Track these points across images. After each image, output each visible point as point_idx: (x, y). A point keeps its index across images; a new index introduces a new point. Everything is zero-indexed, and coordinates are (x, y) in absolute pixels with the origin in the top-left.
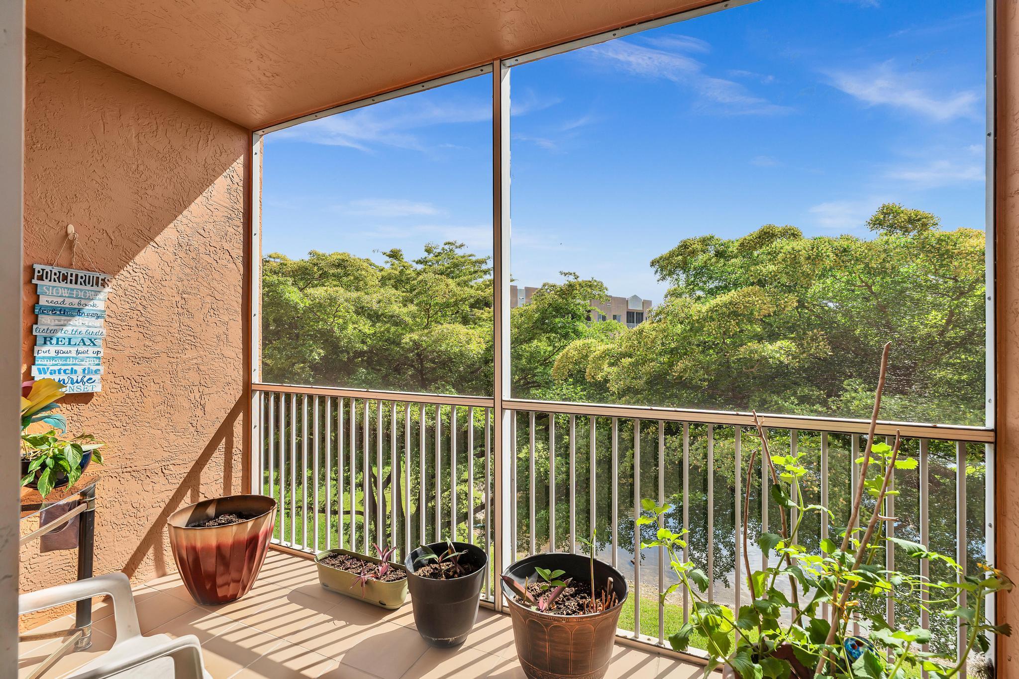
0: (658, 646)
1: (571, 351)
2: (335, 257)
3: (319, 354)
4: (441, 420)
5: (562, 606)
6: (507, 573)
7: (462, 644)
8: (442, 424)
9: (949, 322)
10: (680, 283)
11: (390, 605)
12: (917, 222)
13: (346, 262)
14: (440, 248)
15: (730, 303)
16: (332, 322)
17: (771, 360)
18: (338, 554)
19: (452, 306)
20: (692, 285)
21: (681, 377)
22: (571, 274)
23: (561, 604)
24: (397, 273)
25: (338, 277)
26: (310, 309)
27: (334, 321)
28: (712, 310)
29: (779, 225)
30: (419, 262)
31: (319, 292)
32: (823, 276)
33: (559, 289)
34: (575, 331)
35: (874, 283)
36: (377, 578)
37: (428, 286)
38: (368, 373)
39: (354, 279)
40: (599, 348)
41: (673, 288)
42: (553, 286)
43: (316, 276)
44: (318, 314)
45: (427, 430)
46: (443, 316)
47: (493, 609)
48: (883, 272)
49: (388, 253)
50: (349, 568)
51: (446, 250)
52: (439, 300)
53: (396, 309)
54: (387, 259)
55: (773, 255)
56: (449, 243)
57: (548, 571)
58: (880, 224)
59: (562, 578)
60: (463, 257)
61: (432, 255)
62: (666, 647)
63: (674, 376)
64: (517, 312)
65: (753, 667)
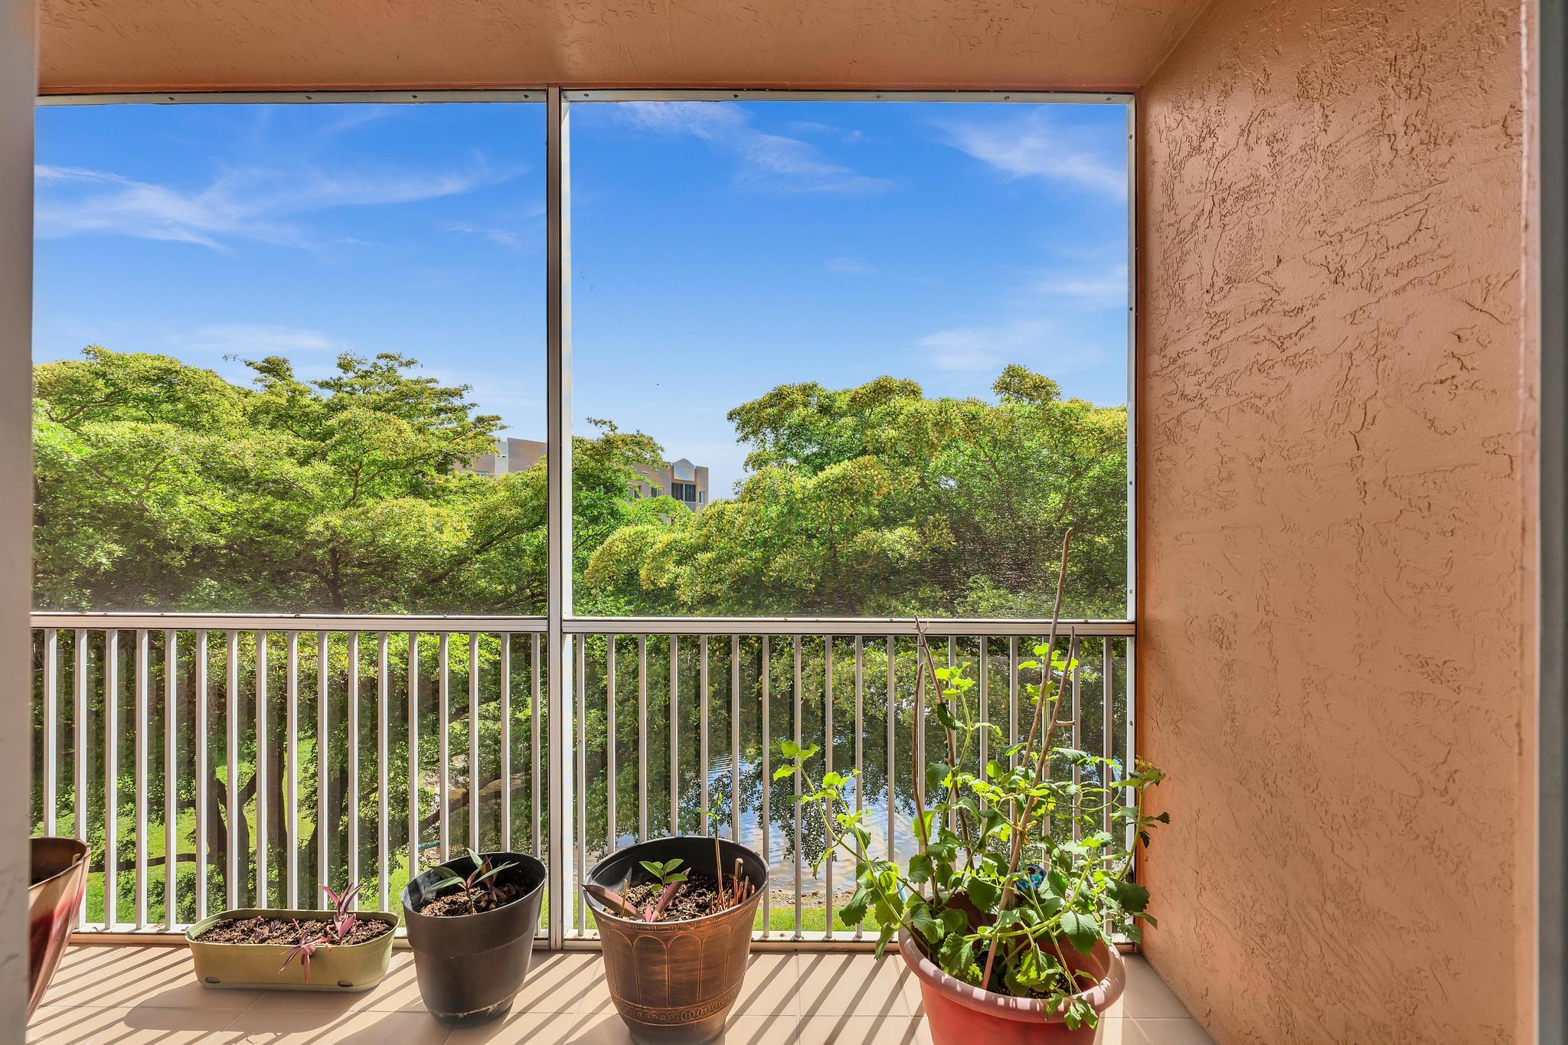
0: (795, 941)
1: (617, 543)
2: (149, 363)
3: (110, 553)
4: (390, 665)
5: (675, 912)
6: (589, 881)
7: (507, 1011)
8: (391, 674)
9: (1065, 506)
10: (767, 446)
11: (360, 984)
12: (1041, 389)
13: (174, 375)
14: (370, 364)
15: (844, 477)
16: (143, 491)
17: (890, 554)
18: (236, 920)
19: (404, 468)
20: (784, 450)
21: (780, 578)
22: (605, 423)
23: (672, 910)
24: (283, 401)
25: (150, 402)
26: (93, 465)
27: (148, 488)
28: (820, 486)
29: (898, 376)
30: (325, 385)
31: (121, 431)
32: (948, 446)
33: (589, 446)
34: (612, 511)
35: (998, 458)
36: (333, 942)
37: (360, 431)
38: (223, 588)
39: (187, 408)
40: (661, 537)
41: (756, 452)
42: (580, 442)
43: (98, 396)
44: (107, 473)
45: (362, 685)
46: (385, 483)
47: (547, 948)
48: (1009, 445)
49: (259, 362)
50: (269, 938)
51: (381, 368)
52: (378, 455)
53: (289, 468)
54: (257, 374)
55: (893, 415)
56: (386, 357)
57: (658, 864)
58: (1006, 388)
59: (679, 870)
60: (417, 382)
61: (351, 374)
62: (805, 939)
63: (771, 576)
64: (520, 481)
65: (935, 924)
